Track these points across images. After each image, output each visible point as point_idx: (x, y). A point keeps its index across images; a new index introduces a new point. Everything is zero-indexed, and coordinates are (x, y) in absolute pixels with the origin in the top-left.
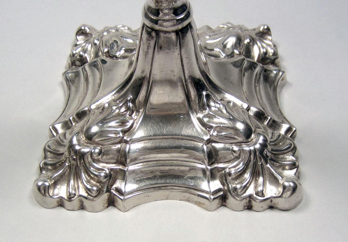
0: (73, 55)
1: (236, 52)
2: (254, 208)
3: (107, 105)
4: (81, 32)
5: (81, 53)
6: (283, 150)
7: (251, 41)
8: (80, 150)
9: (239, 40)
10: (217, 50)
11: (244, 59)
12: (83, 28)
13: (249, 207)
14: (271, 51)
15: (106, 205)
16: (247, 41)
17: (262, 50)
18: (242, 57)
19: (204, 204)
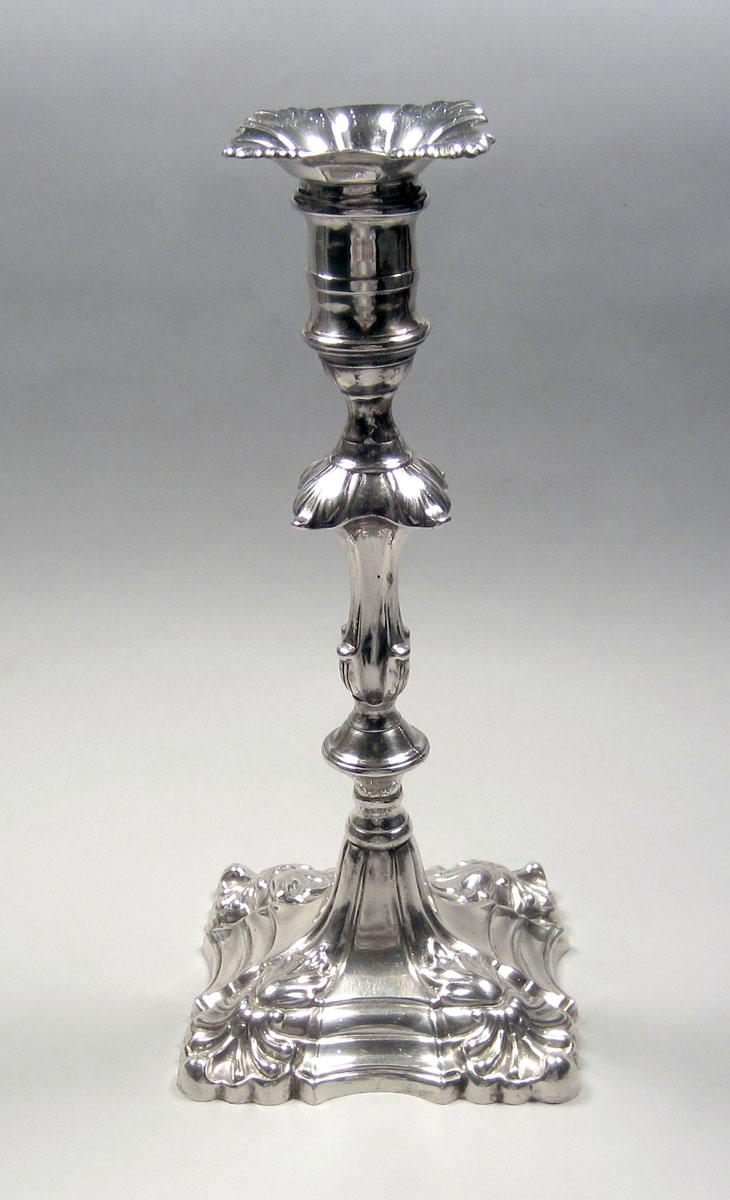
0: (222, 907)
1: (482, 894)
2: (506, 1099)
3: (289, 958)
4: (230, 876)
5: (237, 902)
6: (546, 1022)
7: (506, 882)
8: (251, 1016)
9: (486, 880)
10: (450, 891)
11: (494, 906)
12: (234, 869)
13: (499, 1099)
14: (542, 900)
15: (287, 1096)
16: (500, 881)
17: (526, 898)
18: (491, 902)
19: (431, 1092)
